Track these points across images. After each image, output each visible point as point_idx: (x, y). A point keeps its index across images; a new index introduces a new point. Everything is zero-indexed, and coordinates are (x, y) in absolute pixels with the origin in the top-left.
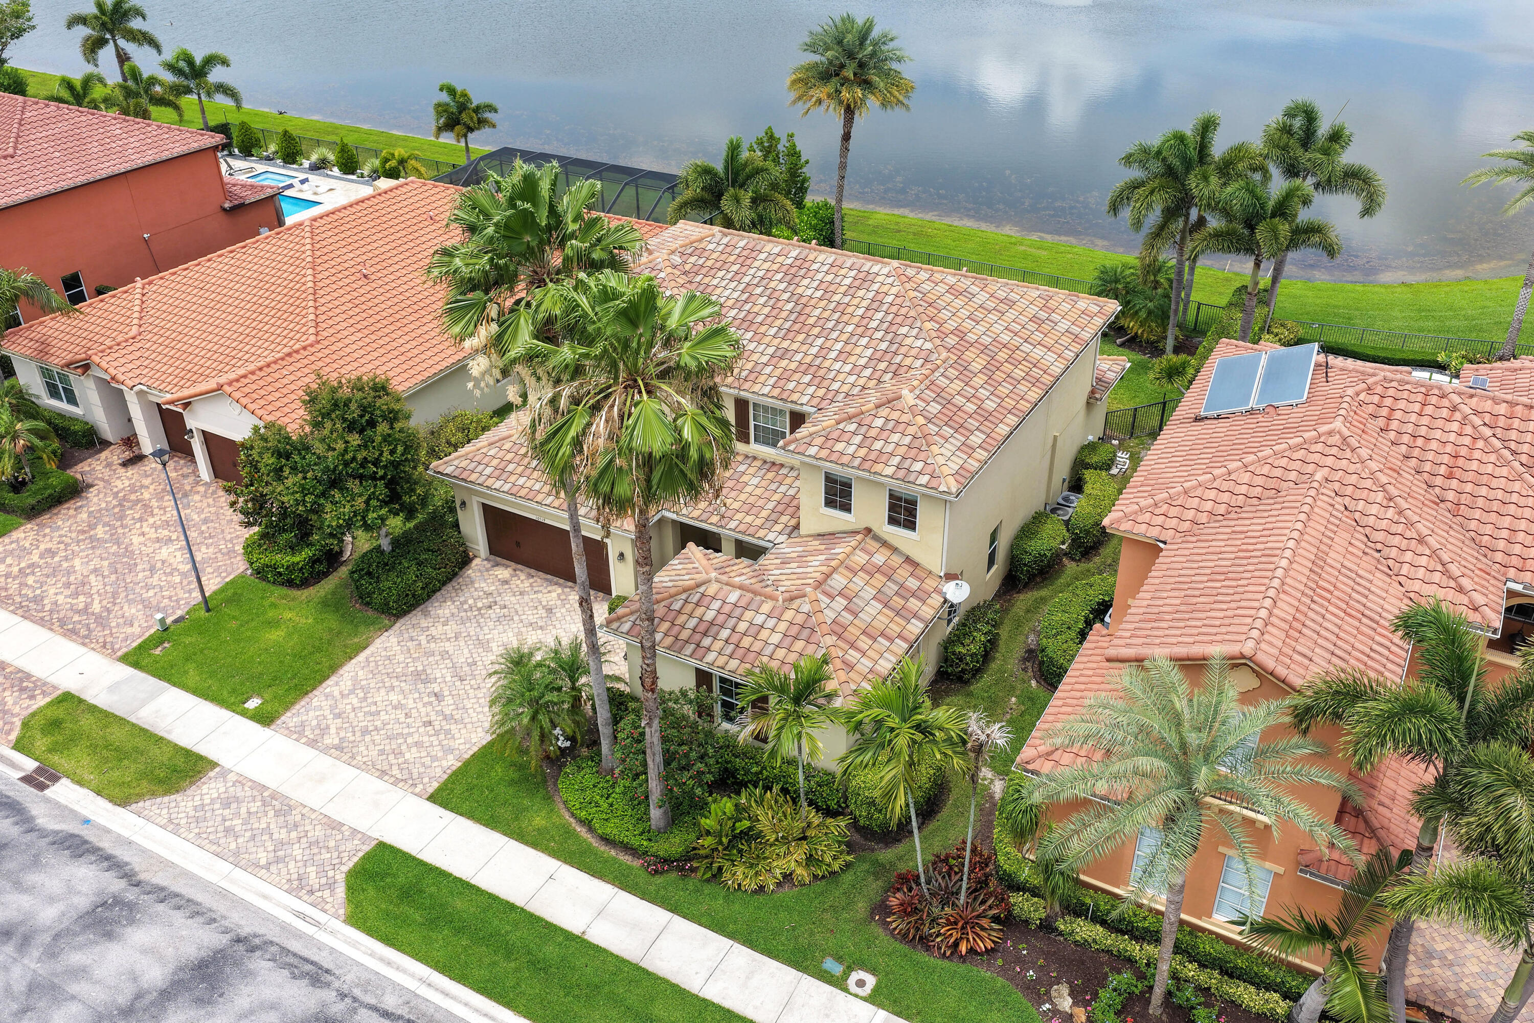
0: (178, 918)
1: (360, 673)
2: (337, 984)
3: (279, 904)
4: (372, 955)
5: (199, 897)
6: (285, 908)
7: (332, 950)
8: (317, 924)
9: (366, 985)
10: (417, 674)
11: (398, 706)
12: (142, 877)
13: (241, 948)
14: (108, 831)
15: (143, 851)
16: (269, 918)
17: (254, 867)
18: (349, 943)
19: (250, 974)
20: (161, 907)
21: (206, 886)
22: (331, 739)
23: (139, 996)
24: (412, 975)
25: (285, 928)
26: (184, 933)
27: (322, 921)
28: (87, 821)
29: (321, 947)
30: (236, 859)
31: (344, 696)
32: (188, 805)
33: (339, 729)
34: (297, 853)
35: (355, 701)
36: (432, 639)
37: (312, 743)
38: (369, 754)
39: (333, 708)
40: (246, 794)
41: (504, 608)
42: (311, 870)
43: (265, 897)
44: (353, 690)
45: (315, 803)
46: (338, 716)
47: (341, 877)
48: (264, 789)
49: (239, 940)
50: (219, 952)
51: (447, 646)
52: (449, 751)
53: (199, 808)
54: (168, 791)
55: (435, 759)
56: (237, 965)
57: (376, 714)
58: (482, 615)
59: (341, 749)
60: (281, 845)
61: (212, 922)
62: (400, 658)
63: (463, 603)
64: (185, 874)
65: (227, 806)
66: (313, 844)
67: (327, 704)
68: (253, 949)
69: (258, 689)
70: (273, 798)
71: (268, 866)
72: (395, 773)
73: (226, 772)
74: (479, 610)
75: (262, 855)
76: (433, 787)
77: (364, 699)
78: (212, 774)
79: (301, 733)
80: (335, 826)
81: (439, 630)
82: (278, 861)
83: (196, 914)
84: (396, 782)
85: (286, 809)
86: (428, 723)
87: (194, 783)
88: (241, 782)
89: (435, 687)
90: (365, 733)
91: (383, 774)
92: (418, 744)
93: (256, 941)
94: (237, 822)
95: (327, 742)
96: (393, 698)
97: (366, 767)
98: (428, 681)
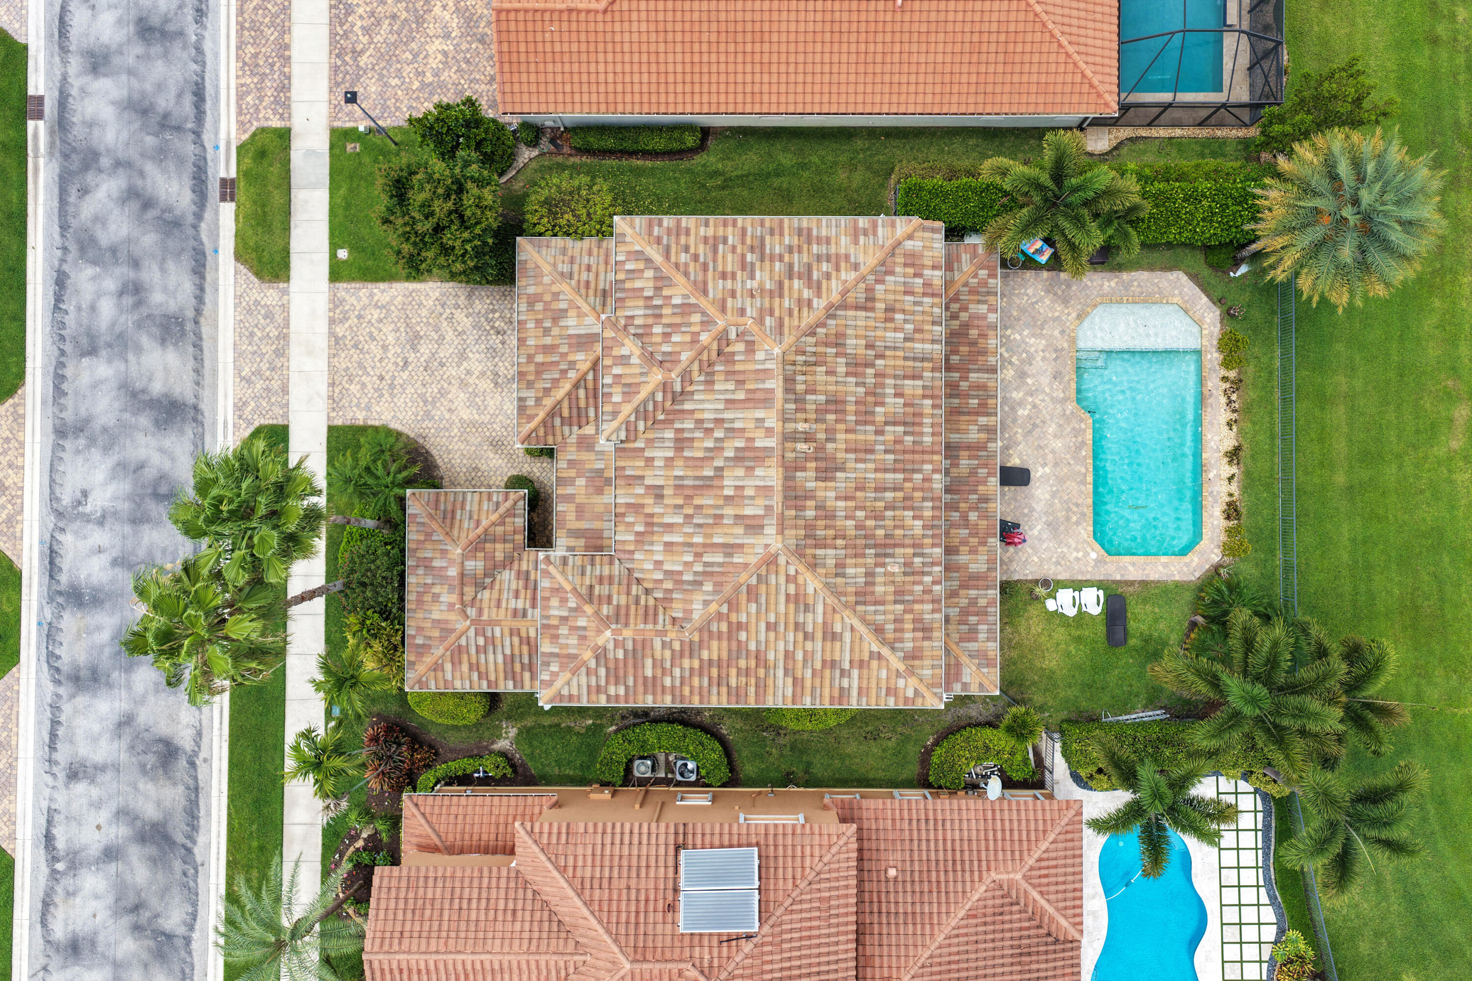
0: (191, 363)
1: (399, 298)
3: (225, 407)
5: (207, 363)
6: (226, 412)
10: (417, 336)
11: (385, 348)
12: (202, 320)
13: (192, 413)
14: (217, 270)
15: (216, 304)
16: (214, 410)
17: (238, 370)
19: (182, 432)
20: (191, 349)
21: (215, 359)
22: (340, 330)
23: (143, 391)
25: (214, 423)
26: (185, 376)
28: (216, 251)
30: (239, 355)
31: (376, 306)
32: (255, 295)
33: (350, 327)
34: (258, 386)
35: (376, 316)
36: (450, 319)
37: (332, 321)
38: (342, 363)
39: (364, 308)
40: (279, 319)
41: (503, 343)
42: (253, 404)
43: (226, 396)
44: (384, 307)
45: (294, 364)
46: (360, 317)
47: (257, 424)
48: (287, 326)
49: (195, 408)
50: (185, 405)
51: (450, 335)
52: (368, 408)
53: (257, 303)
54: (258, 274)
55: (358, 405)
56: (183, 420)
57: (373, 339)
58: (488, 334)
59: (337, 343)
60: (258, 373)
61: (198, 384)
62: (424, 312)
63: (494, 311)
64: (215, 340)
65: (266, 317)
66: (268, 390)
67: (365, 301)
68: (195, 420)
69: (353, 249)
70: (284, 337)
71: (243, 379)
72: (337, 390)
73: (285, 292)
74: (493, 327)
75: (247, 369)
76: (339, 422)
77: (380, 321)
78: (281, 285)
79: (336, 307)
80: (285, 390)
81: (459, 315)
82: (249, 381)
83: (197, 371)
84: (331, 397)
85: (281, 352)
86: (381, 378)
87: (270, 281)
88: (285, 308)
89: (412, 357)
90: (356, 346)
91: (332, 384)
92: (364, 385)
93: (200, 417)
94: (259, 334)
95: (338, 330)
96: (390, 338)
97: (332, 370)
98: (414, 348)
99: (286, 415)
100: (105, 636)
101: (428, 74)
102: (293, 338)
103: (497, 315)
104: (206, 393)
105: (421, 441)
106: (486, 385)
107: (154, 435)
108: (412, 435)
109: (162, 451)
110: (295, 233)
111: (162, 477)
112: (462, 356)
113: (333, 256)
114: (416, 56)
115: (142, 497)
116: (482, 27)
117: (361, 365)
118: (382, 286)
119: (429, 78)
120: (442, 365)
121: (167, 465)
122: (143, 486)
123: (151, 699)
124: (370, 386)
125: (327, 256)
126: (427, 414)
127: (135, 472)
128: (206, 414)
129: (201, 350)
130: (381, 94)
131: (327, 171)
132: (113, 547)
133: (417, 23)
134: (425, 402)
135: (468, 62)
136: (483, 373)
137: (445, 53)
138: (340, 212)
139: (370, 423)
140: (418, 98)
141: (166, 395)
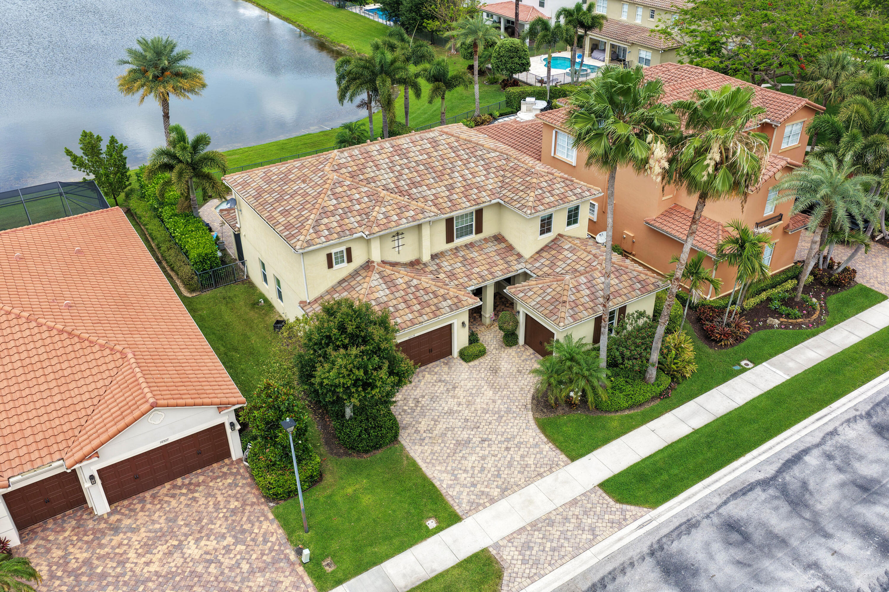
0: (621, 580)
1: (438, 468)
2: (699, 518)
3: (629, 534)
4: (681, 503)
5: (609, 568)
6: (632, 532)
7: (674, 516)
8: (650, 521)
9: (702, 508)
10: (458, 443)
11: (483, 458)
13: (658, 554)
16: (639, 539)
17: (591, 544)
18: (669, 511)
19: (680, 552)
20: (611, 588)
21: (600, 565)
22: (496, 492)
24: (700, 491)
25: (649, 533)
26: (637, 578)
27: (650, 518)
29: (669, 521)
30: (579, 550)
31: (456, 478)
32: (518, 567)
33: (487, 487)
34: (589, 521)
35: (465, 475)
36: (430, 431)
37: (492, 501)
38: (517, 477)
39: (464, 486)
40: (523, 538)
41: (423, 397)
42: (606, 517)
43: (620, 539)
44: (453, 474)
45: (550, 507)
46: (474, 485)
47: (618, 506)
48: (523, 529)
49: (652, 553)
50: (658, 563)
51: (441, 427)
52: (536, 445)
53: (524, 562)
54: (499, 576)
55: (541, 452)
56: (671, 556)
57: (483, 469)
58: (423, 406)
59: (506, 489)
60: (579, 527)
61: (632, 564)
62: (437, 448)
63: (405, 411)
64: (584, 575)
65: (530, 548)
66: (585, 513)
67: (458, 488)
68: (662, 548)
69: (422, 517)
70: (534, 525)
71: (595, 536)
72: (542, 470)
73: (496, 545)
74: (417, 406)
75: (584, 536)
76: (563, 457)
77: (466, 471)
78: (494, 552)
79: (479, 505)
80: (574, 502)
81: (422, 427)
82: (592, 530)
83: (623, 571)
84: (551, 471)
85: (548, 521)
86: (508, 449)
87: (497, 562)
88: (510, 538)
89: (476, 440)
90: (499, 476)
91: (541, 475)
92: (522, 456)
93: (656, 546)
94: (548, 545)
95: (496, 494)
96: (474, 458)
97: (529, 481)
98: (469, 441)
99: (592, 491)
100: (879, 509)
101: (225, 543)
102: (530, 519)
103: (405, 408)
104: (634, 553)
105: (529, 406)
106: (459, 392)
107: (706, 570)
108: (530, 414)
109: (711, 557)
110: (440, 568)
111: (729, 544)
112: (451, 412)
113: (439, 529)
114: (210, 562)
115: (761, 548)
116: (162, 523)
117: (510, 465)
118: (437, 484)
119: (229, 540)
120: (466, 420)
121: (716, 546)
122: (751, 552)
123: (871, 457)
124: (520, 453)
125: (442, 533)
126: (509, 411)
127: (749, 566)
128: (649, 543)
129: (603, 579)
130: (262, 570)
131: (364, 576)
132: (820, 545)
133: (173, 578)
134: (501, 417)
135: (200, 520)
136: (453, 397)
137: (197, 541)
138: (396, 542)
139: (545, 440)
140: (253, 540)
141: (666, 582)
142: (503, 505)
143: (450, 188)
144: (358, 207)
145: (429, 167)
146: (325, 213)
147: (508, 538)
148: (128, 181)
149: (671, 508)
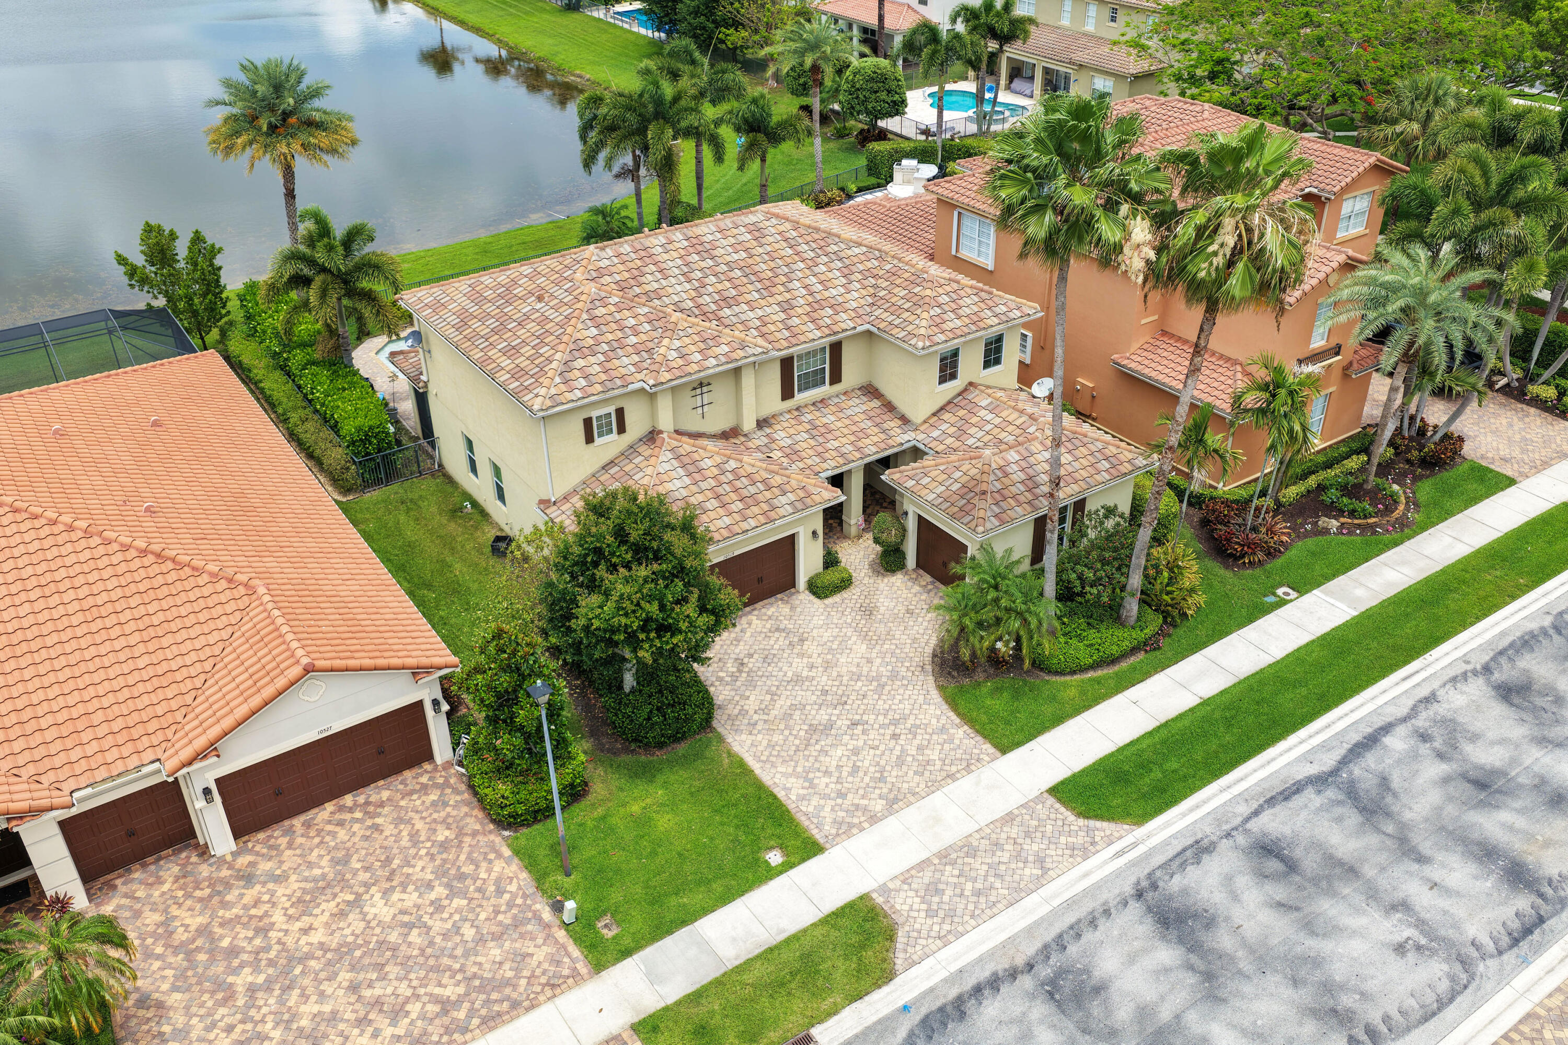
0: (1089, 937)
1: (779, 769)
2: (1214, 838)
3: (1100, 867)
4: (1184, 815)
5: (1070, 918)
6: (1105, 863)
7: (1174, 836)
8: (1135, 845)
9: (1219, 822)
10: (813, 729)
12: (1020, 961)
13: (1149, 895)
14: (932, 990)
15: (980, 960)
16: (1118, 874)
17: (1039, 882)
18: (1165, 828)
19: (1185, 891)
20: (1073, 949)
21: (1055, 914)
22: (879, 806)
23: (1191, 968)
24: (1215, 795)
25: (1133, 864)
26: (1116, 933)
27: (1133, 840)
28: (906, 1008)
29: (1166, 843)
30: (1018, 893)
31: (812, 786)
32: (921, 921)
33: (863, 797)
34: (1035, 847)
35: (826, 780)
36: (765, 710)
37: (874, 819)
38: (913, 781)
39: (826, 797)
40: (927, 876)
41: (751, 656)
42: (1063, 840)
43: (1086, 875)
44: (806, 779)
45: (971, 827)
46: (841, 795)
47: (1081, 822)
48: (926, 862)
49: (1139, 895)
50: (1149, 909)
51: (783, 703)
52: (943, 730)
53: (930, 913)
54: (891, 937)
55: (951, 741)
56: (1170, 898)
57: (855, 769)
58: (751, 671)
59: (896, 800)
60: (1018, 856)
61: (1107, 913)
62: (777, 738)
63: (721, 679)
64: (1030, 931)
65: (939, 892)
66: (1027, 834)
67: (815, 801)
68: (1154, 886)
69: (758, 847)
70: (944, 856)
71: (1045, 870)
72: (954, 769)
73: (884, 889)
74: (740, 671)
75: (1027, 871)
76: (988, 747)
77: (827, 773)
78: (880, 900)
79: (851, 826)
80: (1009, 818)
81: (752, 704)
82: (1040, 861)
83: (1093, 923)
84: (968, 769)
85: (968, 848)
86: (895, 736)
87: (886, 916)
88: (906, 878)
89: (843, 723)
90: (882, 779)
91: (952, 777)
92: (920, 748)
93: (1144, 884)
94: (969, 886)
95: (879, 808)
96: (839, 753)
97: (933, 786)
98: (830, 725)
99: (1038, 799)
100: (1504, 816)
101: (433, 896)
102: (936, 847)
103: (721, 674)
104: (1109, 896)
105: (929, 668)
106: (811, 647)
107: (1227, 919)
108: (931, 679)
109: (1235, 897)
110: (792, 928)
111: (1263, 876)
112: (798, 680)
113: (787, 866)
114: (410, 926)
115: (1315, 881)
116: (325, 867)
117: (900, 762)
118: (781, 795)
119: (440, 891)
120: (825, 692)
121: (1243, 881)
122: (1300, 888)
123: (1491, 735)
124: (916, 742)
125: (793, 873)
126: (894, 676)
127: (1297, 909)
128: (1133, 879)
129: (1060, 936)
130: (497, 938)
131: (668, 941)
132: (1410, 874)
133: (350, 952)
134: (883, 686)
135: (388, 861)
136: (801, 655)
137: (386, 893)
138: (718, 887)
139: (958, 721)
140: (479, 890)
141: (1163, 938)
142: (891, 825)
143: (787, 307)
144: (633, 340)
145: (749, 272)
146: (579, 350)
147: (902, 878)
148: (223, 307)
149: (1168, 824)
